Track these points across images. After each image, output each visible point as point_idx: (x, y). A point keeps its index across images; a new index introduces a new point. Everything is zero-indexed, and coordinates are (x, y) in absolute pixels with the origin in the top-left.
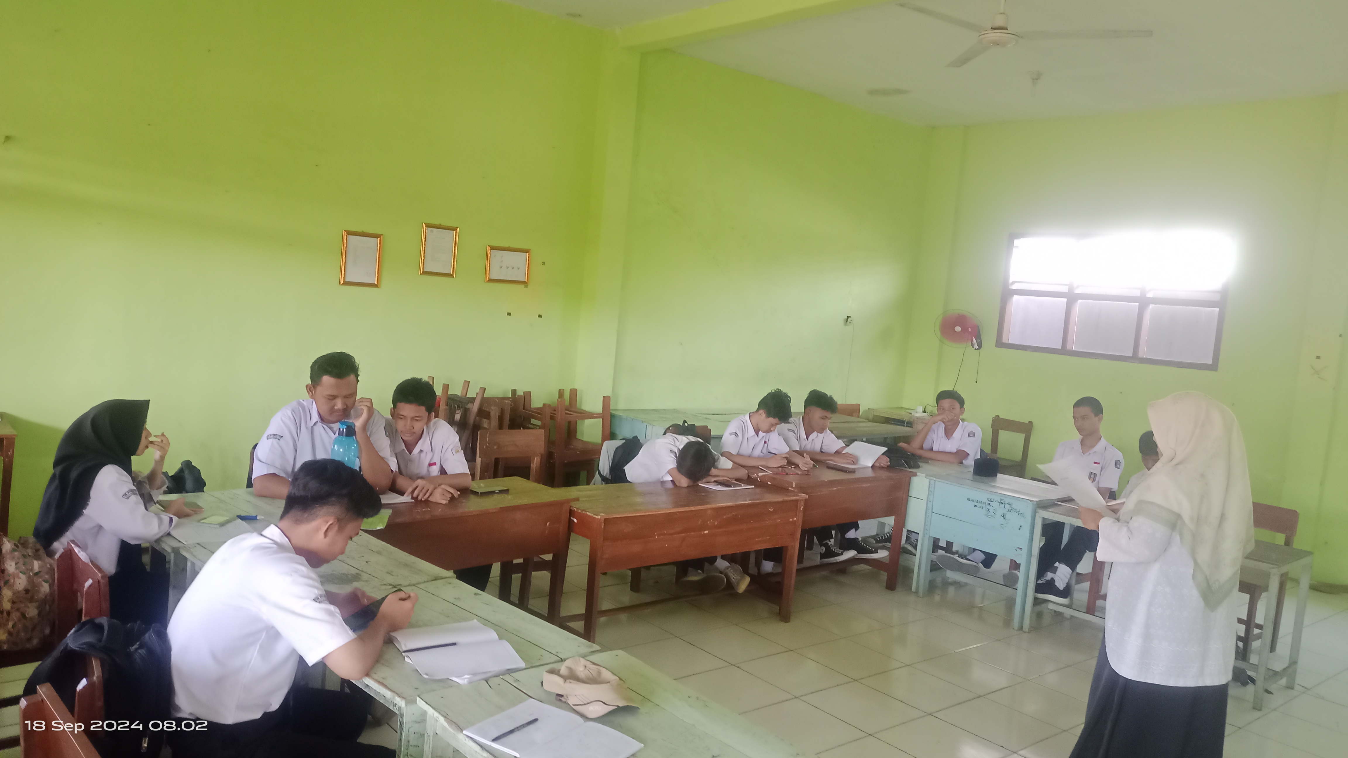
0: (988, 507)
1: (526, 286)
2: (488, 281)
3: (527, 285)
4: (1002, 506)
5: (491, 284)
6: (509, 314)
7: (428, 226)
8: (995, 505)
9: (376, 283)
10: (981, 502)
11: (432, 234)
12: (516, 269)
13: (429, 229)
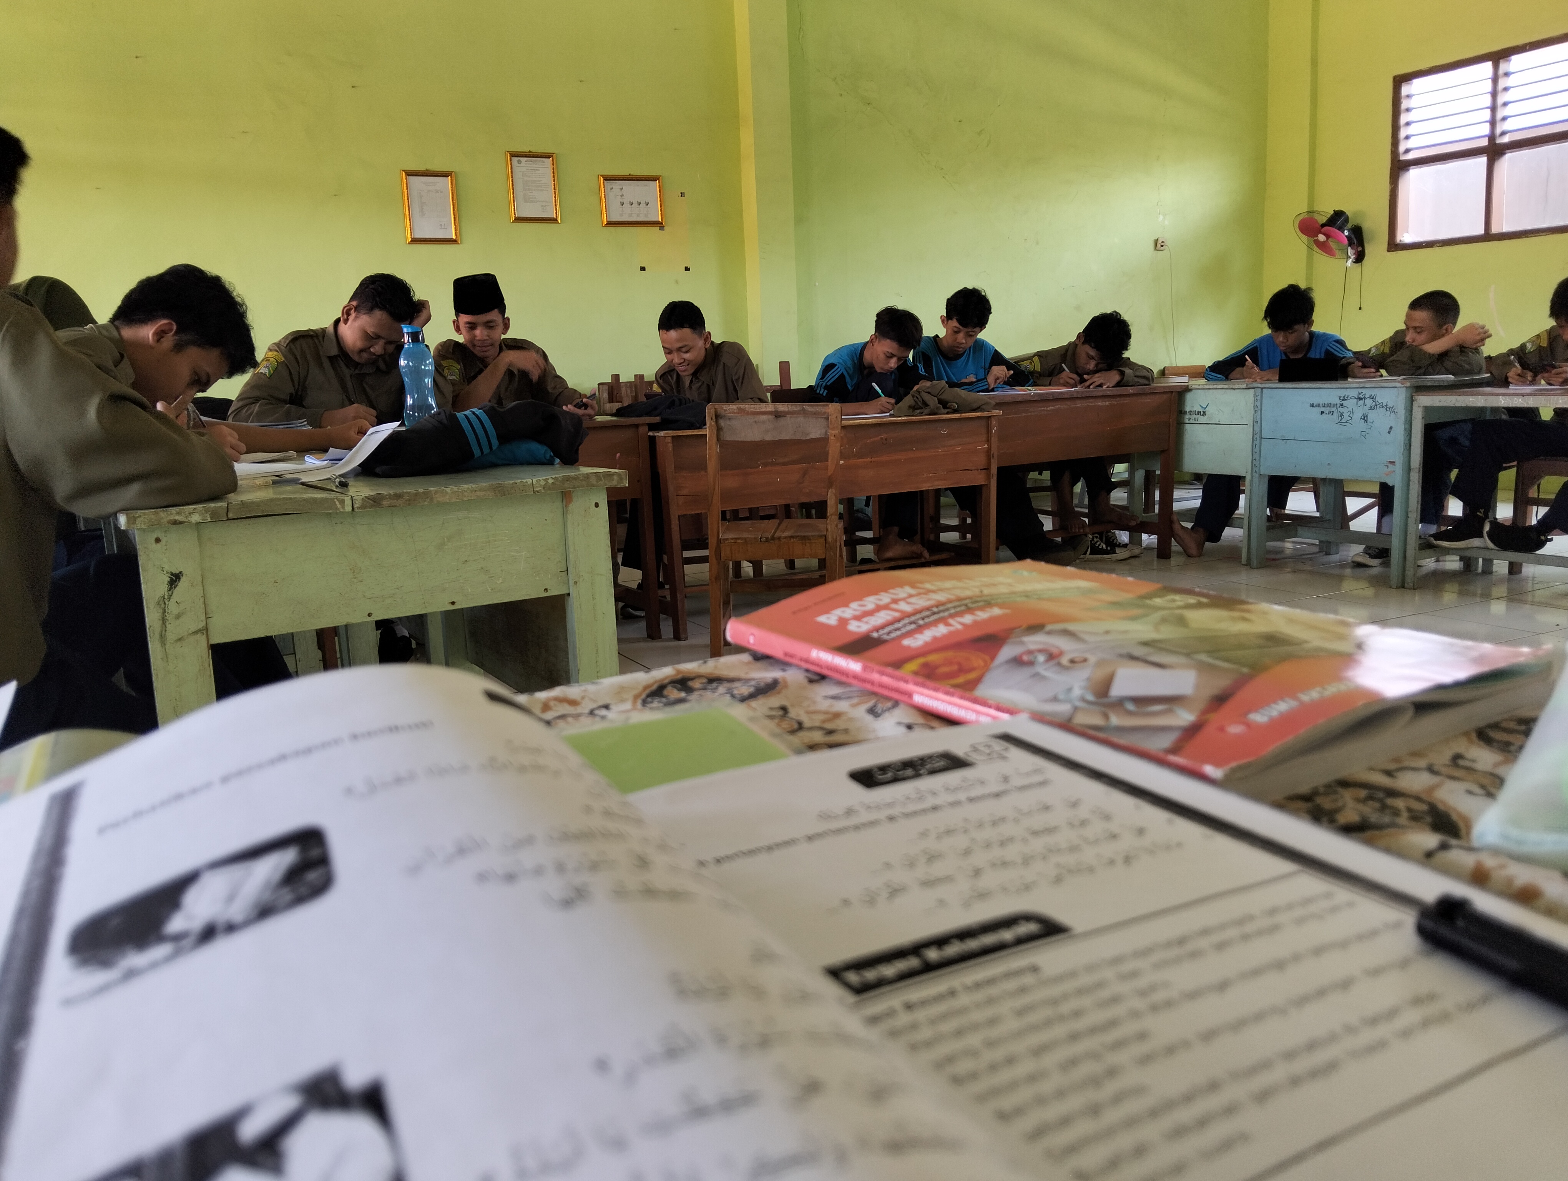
0: (1341, 409)
1: (662, 228)
2: (608, 224)
3: (664, 227)
4: (1361, 402)
5: (612, 229)
6: (643, 269)
7: (513, 154)
8: (1351, 404)
9: (455, 237)
10: (1329, 405)
11: (519, 165)
12: (643, 205)
13: (515, 160)
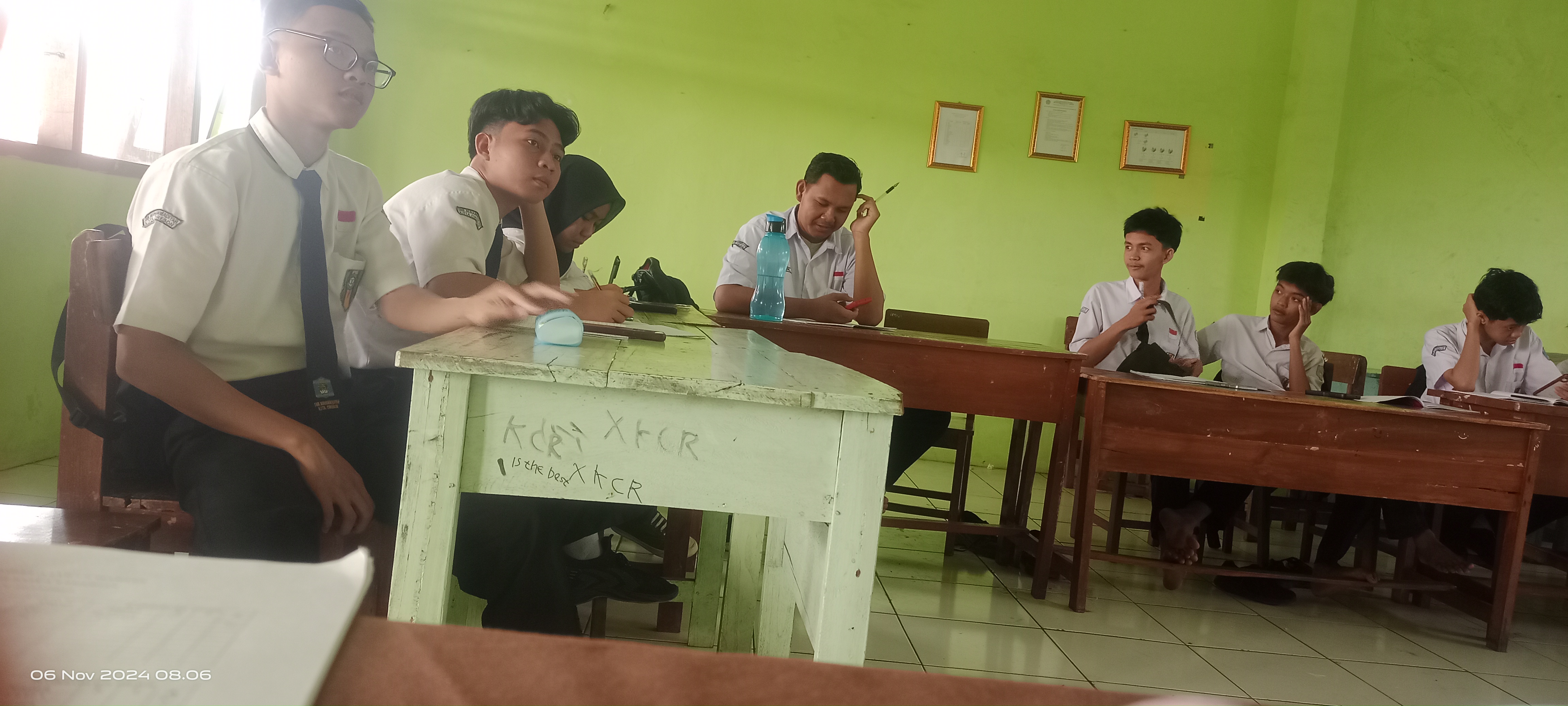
1: (1182, 175)
2: (1124, 167)
5: (1128, 172)
7: (1044, 95)
9: (971, 166)
11: (1048, 105)
12: (1166, 152)
13: (1044, 100)
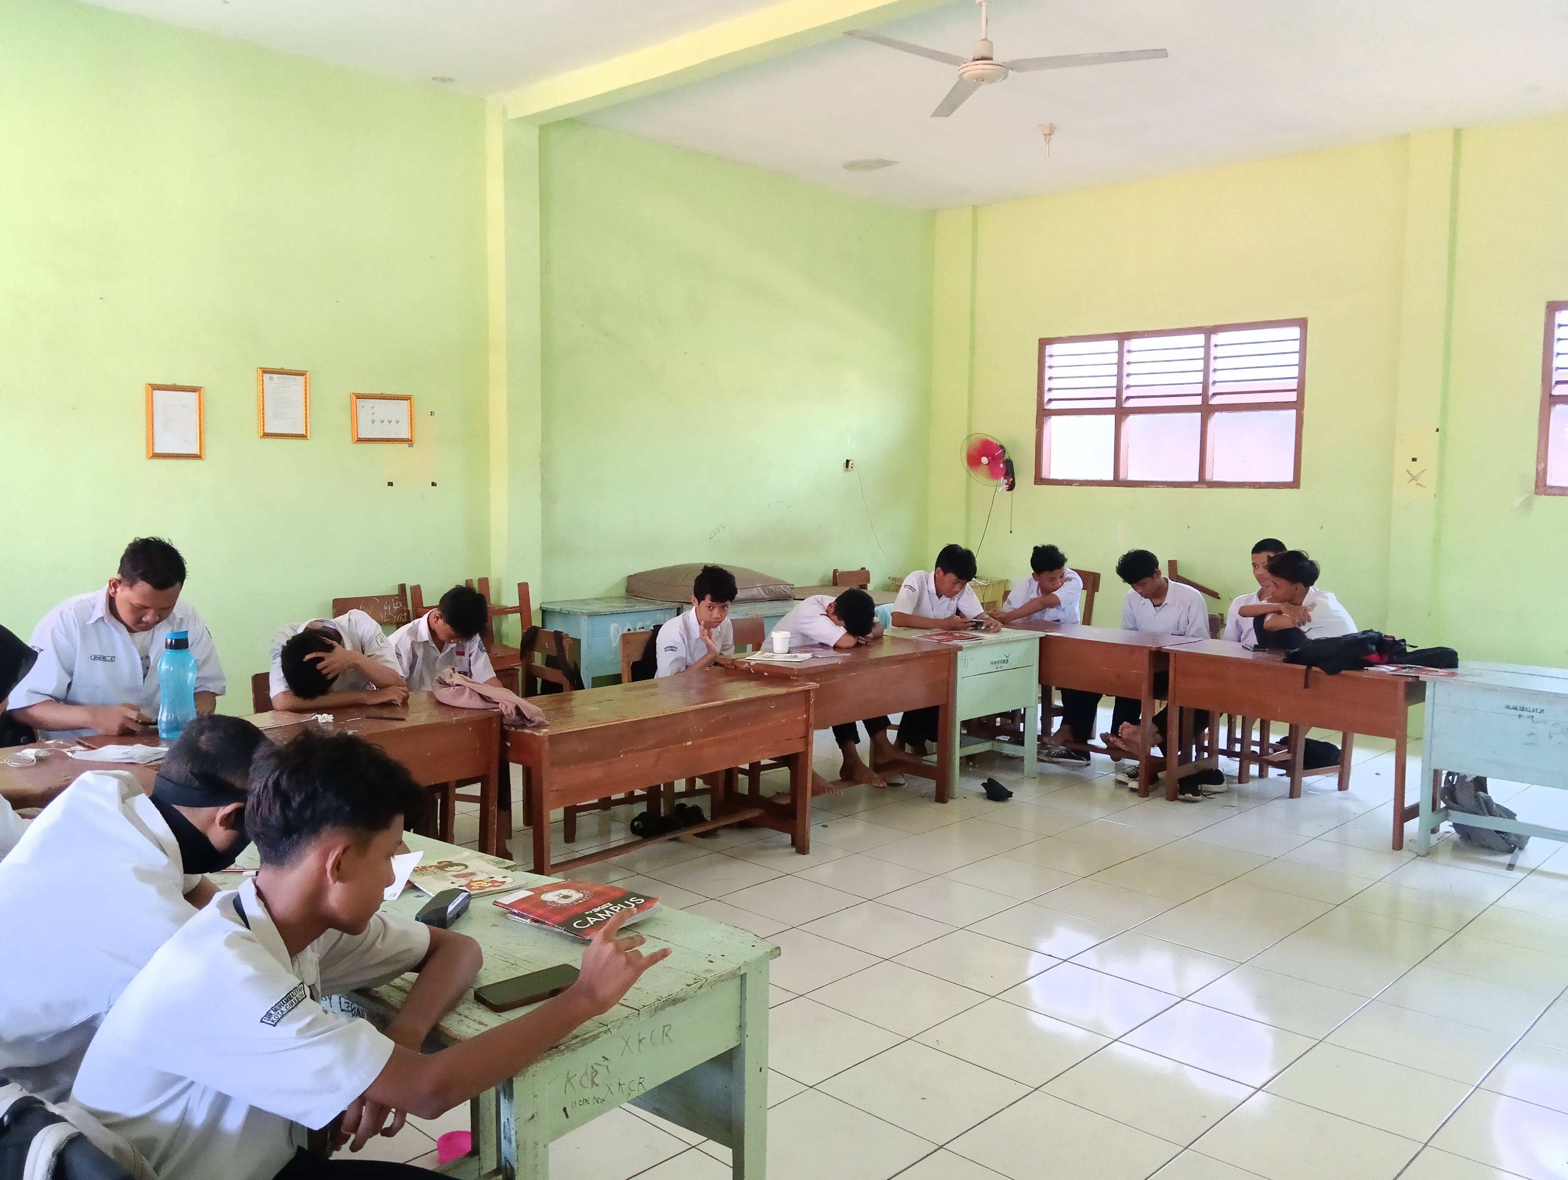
1: (411, 445)
2: (357, 441)
3: (413, 444)
5: (361, 446)
6: (391, 484)
7: (265, 371)
9: (198, 453)
11: (272, 382)
12: (393, 422)
13: (267, 376)
